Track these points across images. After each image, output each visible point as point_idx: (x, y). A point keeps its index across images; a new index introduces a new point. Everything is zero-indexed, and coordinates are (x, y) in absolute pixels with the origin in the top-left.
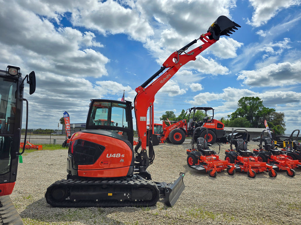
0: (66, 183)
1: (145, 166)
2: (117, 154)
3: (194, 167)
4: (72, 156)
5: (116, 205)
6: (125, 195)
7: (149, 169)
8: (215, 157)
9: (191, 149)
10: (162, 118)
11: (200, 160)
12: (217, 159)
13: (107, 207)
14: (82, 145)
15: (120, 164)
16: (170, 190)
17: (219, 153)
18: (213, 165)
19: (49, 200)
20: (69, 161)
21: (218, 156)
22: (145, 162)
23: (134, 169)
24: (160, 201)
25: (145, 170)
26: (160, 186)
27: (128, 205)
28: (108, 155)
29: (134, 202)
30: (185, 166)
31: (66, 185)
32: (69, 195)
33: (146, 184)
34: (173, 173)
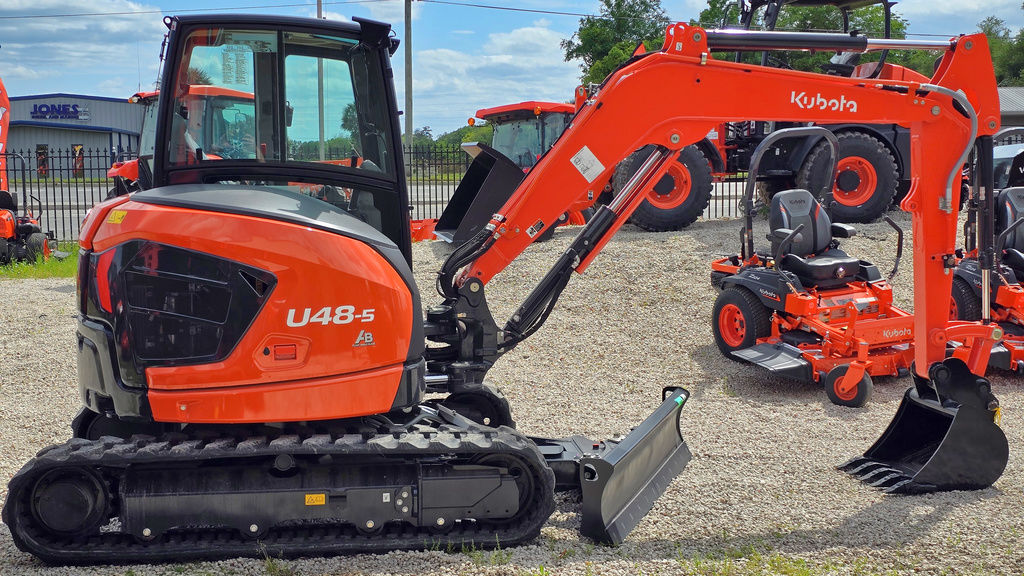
0: (97, 457)
1: (476, 358)
2: (339, 310)
3: (749, 354)
4: (107, 327)
5: (350, 545)
6: (386, 497)
7: (501, 377)
8: (873, 299)
9: (735, 260)
10: (577, 42)
11: (783, 315)
12: (883, 306)
13: (308, 555)
14: (150, 269)
15: (350, 354)
16: (606, 470)
17: (894, 272)
18: (855, 343)
19: (23, 534)
20: (95, 350)
21: (890, 292)
22: (478, 342)
23: (426, 378)
24: (557, 524)
25: (479, 380)
26: (559, 455)
27: (406, 543)
28: (292, 313)
29: (432, 530)
30: (698, 354)
31: (96, 465)
32: (116, 508)
33: (484, 444)
34: (632, 392)
